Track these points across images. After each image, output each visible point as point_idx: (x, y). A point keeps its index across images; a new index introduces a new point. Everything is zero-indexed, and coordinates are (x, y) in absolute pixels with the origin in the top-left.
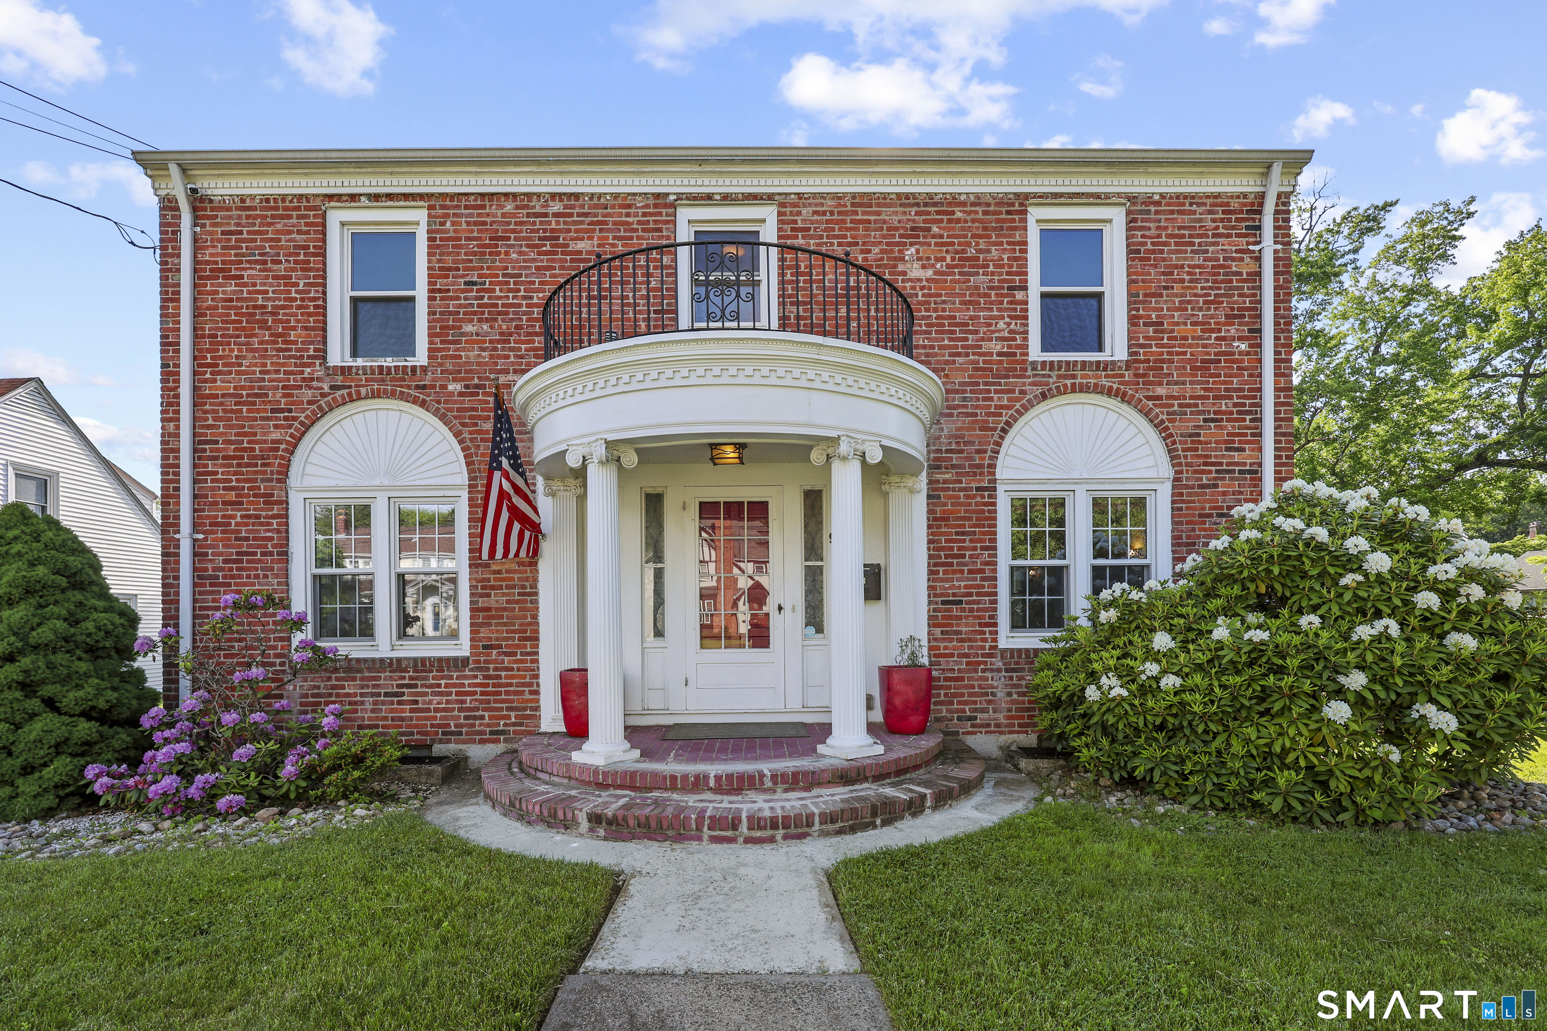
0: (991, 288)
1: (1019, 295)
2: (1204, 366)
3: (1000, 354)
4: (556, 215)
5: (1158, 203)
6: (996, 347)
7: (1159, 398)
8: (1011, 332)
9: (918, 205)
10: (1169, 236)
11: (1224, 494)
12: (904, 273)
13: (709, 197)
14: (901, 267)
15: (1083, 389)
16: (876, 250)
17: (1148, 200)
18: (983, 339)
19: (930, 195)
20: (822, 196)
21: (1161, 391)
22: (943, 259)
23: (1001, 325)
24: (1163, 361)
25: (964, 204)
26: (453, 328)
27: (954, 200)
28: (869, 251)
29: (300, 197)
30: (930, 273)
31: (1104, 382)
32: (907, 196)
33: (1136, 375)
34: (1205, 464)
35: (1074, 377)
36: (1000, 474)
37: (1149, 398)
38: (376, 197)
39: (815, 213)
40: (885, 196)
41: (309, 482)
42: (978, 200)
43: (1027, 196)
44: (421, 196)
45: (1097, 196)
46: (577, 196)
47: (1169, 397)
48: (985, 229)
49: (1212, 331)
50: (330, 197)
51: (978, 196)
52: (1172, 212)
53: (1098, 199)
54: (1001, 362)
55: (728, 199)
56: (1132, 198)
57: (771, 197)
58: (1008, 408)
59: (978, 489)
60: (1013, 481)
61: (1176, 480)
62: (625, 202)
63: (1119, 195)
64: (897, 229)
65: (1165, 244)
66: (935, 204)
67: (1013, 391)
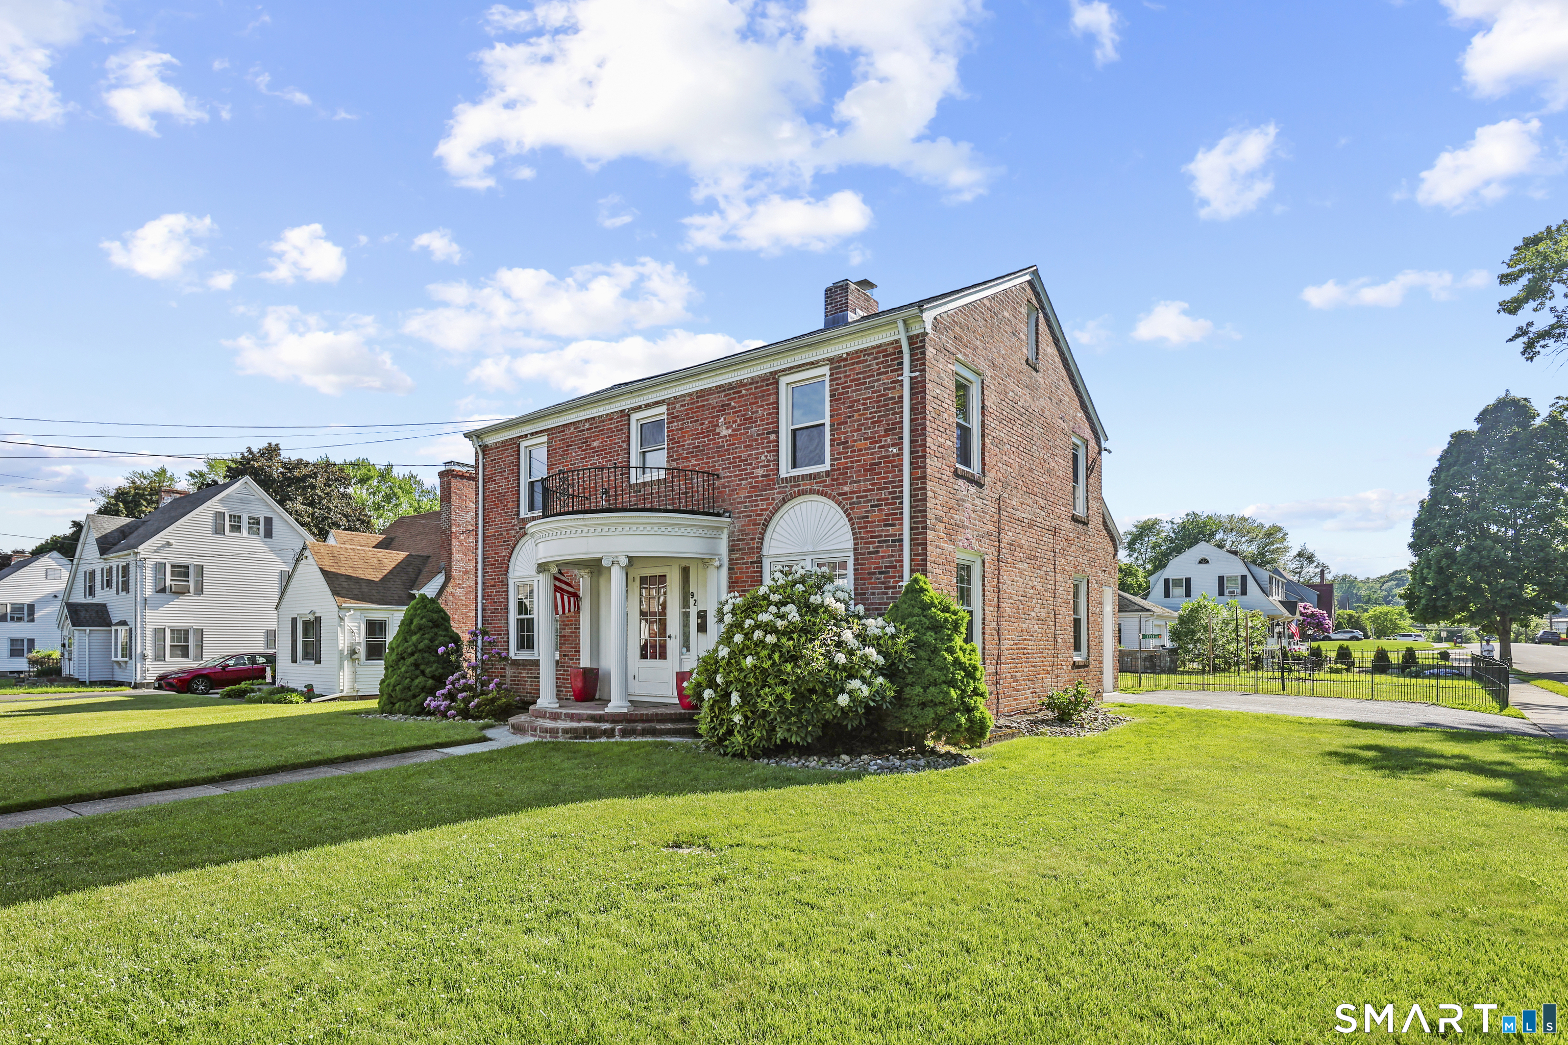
0: (758, 435)
1: (772, 437)
2: (871, 469)
3: (762, 476)
4: (588, 429)
5: (846, 360)
6: (760, 472)
7: (845, 494)
8: (768, 461)
9: (724, 391)
10: (852, 381)
11: (883, 557)
12: (719, 434)
13: (640, 407)
14: (717, 431)
15: (804, 493)
16: (706, 422)
17: (840, 359)
18: (754, 468)
19: (730, 384)
20: (683, 396)
21: (846, 489)
22: (735, 422)
23: (763, 458)
24: (847, 468)
25: (745, 385)
27: (741, 384)
28: (703, 424)
29: (511, 439)
30: (730, 431)
31: (815, 487)
32: (720, 386)
33: (833, 480)
34: (872, 537)
35: (799, 486)
36: (765, 551)
37: (839, 495)
38: (532, 434)
39: (682, 406)
40: (710, 389)
41: (517, 574)
42: (753, 381)
43: (776, 372)
44: (541, 432)
45: (812, 363)
46: (594, 418)
47: (851, 492)
48: (756, 398)
49: (876, 442)
50: (520, 437)
51: (752, 378)
52: (853, 364)
53: (813, 365)
54: (762, 481)
55: (651, 405)
56: (831, 360)
57: (663, 401)
58: (766, 510)
59: (752, 563)
60: (772, 556)
61: (855, 549)
62: (610, 417)
63: (824, 360)
64: (715, 408)
65: (849, 387)
66: (732, 389)
67: (768, 499)
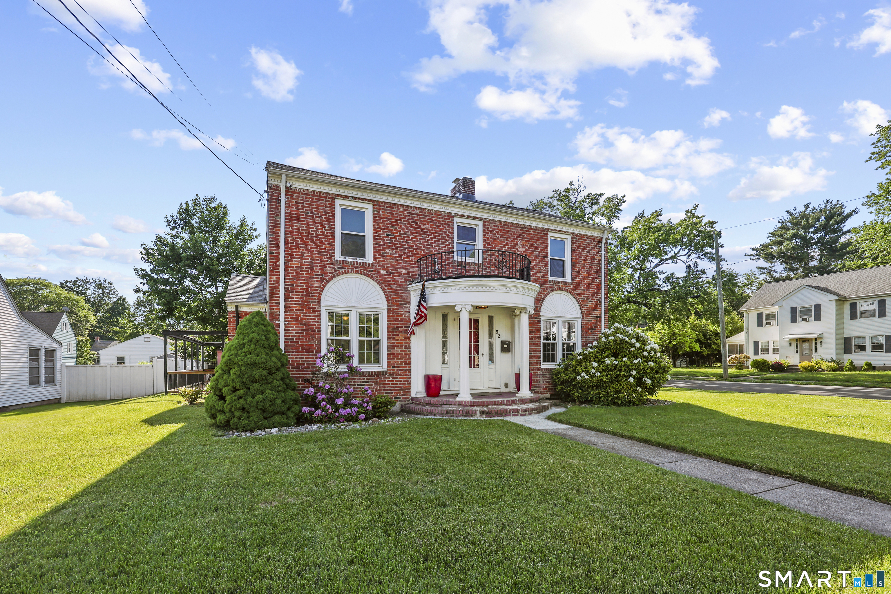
0: (539, 256)
1: (546, 259)
2: (589, 286)
3: (542, 277)
5: (579, 236)
6: (541, 275)
7: (579, 294)
8: (544, 270)
9: (521, 227)
10: (581, 246)
11: (593, 323)
12: (517, 249)
13: (464, 216)
14: (517, 247)
15: (562, 289)
16: (510, 240)
17: (577, 235)
18: (537, 272)
19: (524, 225)
20: (496, 221)
21: (579, 292)
22: (527, 246)
23: (542, 268)
24: (580, 283)
25: (532, 229)
26: (383, 250)
27: (530, 228)
28: (508, 241)
29: (327, 193)
30: (524, 249)
31: (566, 288)
32: (518, 224)
33: (574, 287)
34: (589, 314)
35: (559, 286)
36: (542, 314)
37: (577, 294)
38: (355, 198)
39: (494, 226)
40: (513, 223)
41: (326, 303)
42: (536, 229)
43: (548, 229)
44: (371, 201)
45: (565, 232)
46: (424, 209)
47: (581, 294)
48: (538, 238)
49: (591, 275)
50: (338, 195)
51: (536, 227)
52: (582, 239)
53: (565, 233)
54: (542, 279)
55: (469, 217)
56: (573, 234)
57: (481, 219)
58: (544, 294)
59: (536, 318)
60: (545, 316)
61: (583, 318)
62: (439, 213)
63: (570, 232)
64: (515, 234)
65: (580, 249)
66: (525, 228)
67: (544, 289)
